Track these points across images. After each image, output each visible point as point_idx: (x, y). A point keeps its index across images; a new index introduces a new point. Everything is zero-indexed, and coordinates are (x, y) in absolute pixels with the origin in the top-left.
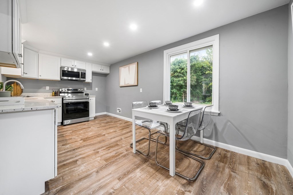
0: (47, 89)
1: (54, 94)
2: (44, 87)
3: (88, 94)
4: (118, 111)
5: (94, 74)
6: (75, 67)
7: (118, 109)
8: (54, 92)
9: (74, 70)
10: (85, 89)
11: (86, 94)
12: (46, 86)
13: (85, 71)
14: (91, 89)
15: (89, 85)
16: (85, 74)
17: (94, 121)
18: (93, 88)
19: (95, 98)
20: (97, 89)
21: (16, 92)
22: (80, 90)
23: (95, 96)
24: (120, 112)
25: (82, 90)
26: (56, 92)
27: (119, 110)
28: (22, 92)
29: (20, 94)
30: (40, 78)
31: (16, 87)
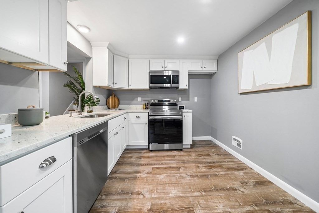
0: (139, 101)
1: (144, 107)
2: (136, 98)
3: (183, 106)
4: (234, 143)
5: (192, 76)
6: (166, 69)
7: (235, 140)
8: (145, 104)
9: (164, 73)
10: (180, 99)
11: (180, 107)
12: (138, 97)
13: (178, 72)
14: (188, 100)
15: (185, 93)
16: (178, 76)
17: (190, 152)
18: (191, 98)
19: (191, 114)
20: (196, 99)
21: (114, 104)
22: (172, 101)
23: (192, 111)
24: (239, 145)
25: (175, 101)
26: (147, 104)
27: (238, 141)
28: (119, 104)
29: (118, 107)
30: (130, 88)
31: (113, 99)
